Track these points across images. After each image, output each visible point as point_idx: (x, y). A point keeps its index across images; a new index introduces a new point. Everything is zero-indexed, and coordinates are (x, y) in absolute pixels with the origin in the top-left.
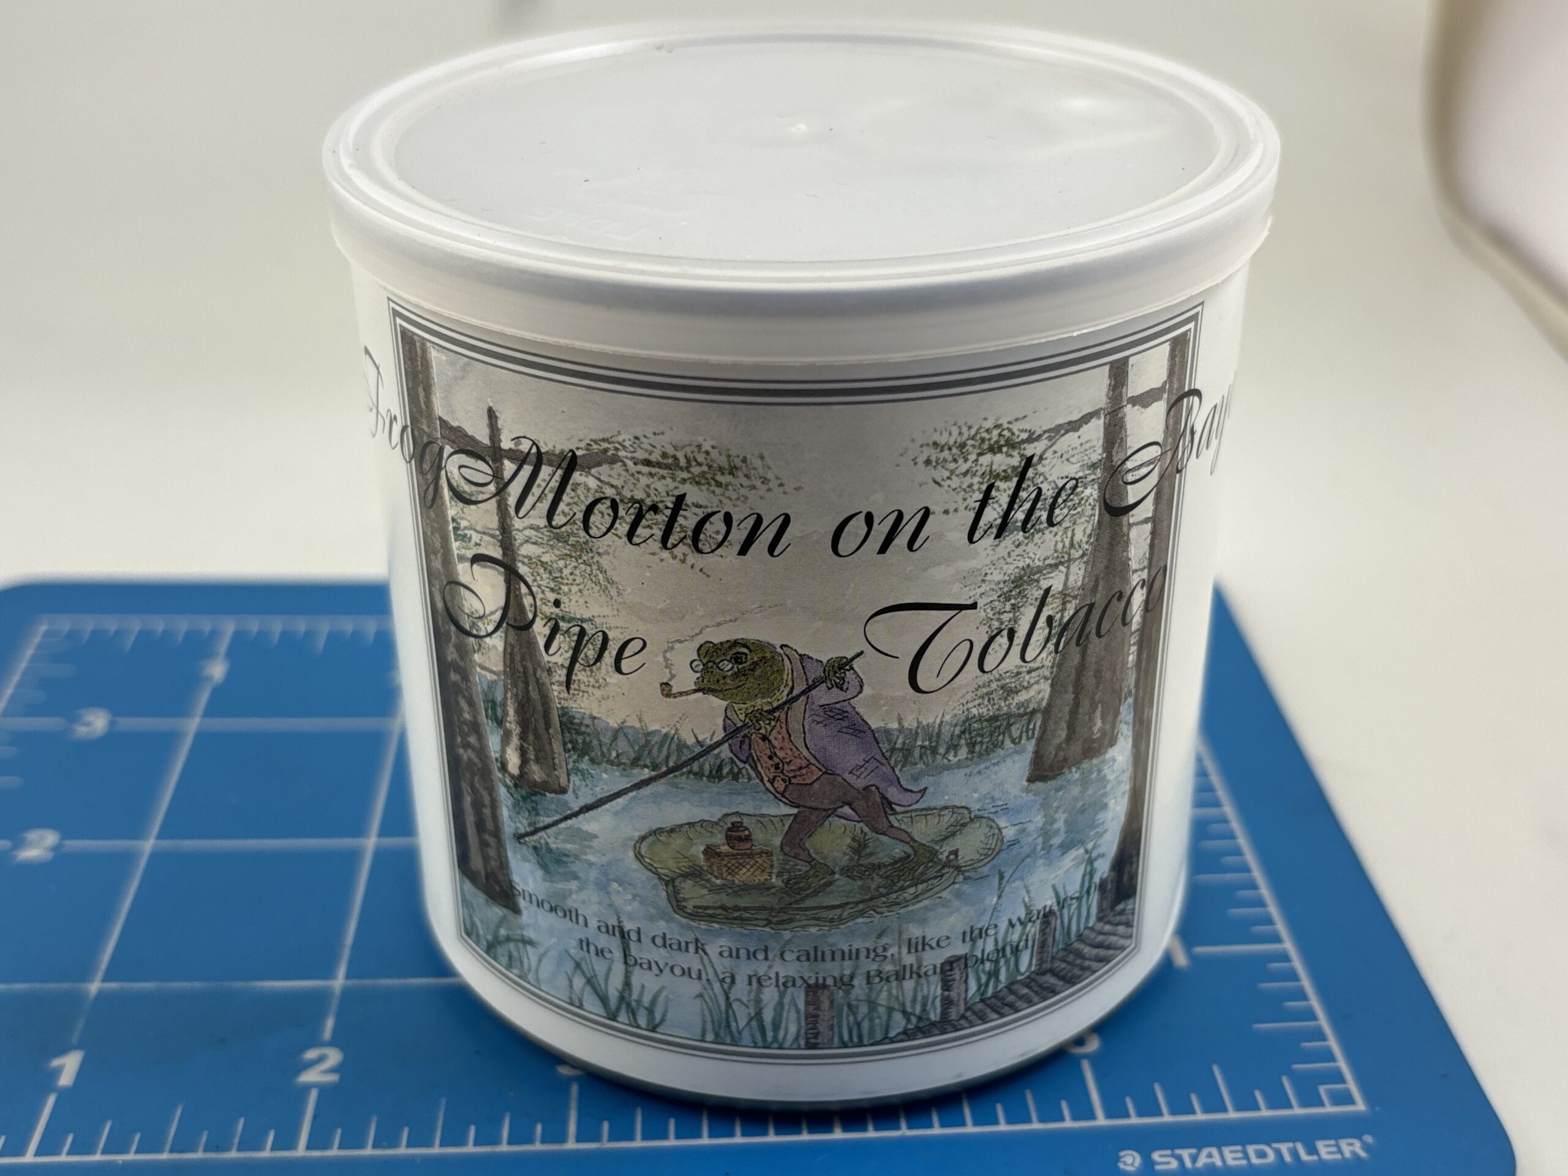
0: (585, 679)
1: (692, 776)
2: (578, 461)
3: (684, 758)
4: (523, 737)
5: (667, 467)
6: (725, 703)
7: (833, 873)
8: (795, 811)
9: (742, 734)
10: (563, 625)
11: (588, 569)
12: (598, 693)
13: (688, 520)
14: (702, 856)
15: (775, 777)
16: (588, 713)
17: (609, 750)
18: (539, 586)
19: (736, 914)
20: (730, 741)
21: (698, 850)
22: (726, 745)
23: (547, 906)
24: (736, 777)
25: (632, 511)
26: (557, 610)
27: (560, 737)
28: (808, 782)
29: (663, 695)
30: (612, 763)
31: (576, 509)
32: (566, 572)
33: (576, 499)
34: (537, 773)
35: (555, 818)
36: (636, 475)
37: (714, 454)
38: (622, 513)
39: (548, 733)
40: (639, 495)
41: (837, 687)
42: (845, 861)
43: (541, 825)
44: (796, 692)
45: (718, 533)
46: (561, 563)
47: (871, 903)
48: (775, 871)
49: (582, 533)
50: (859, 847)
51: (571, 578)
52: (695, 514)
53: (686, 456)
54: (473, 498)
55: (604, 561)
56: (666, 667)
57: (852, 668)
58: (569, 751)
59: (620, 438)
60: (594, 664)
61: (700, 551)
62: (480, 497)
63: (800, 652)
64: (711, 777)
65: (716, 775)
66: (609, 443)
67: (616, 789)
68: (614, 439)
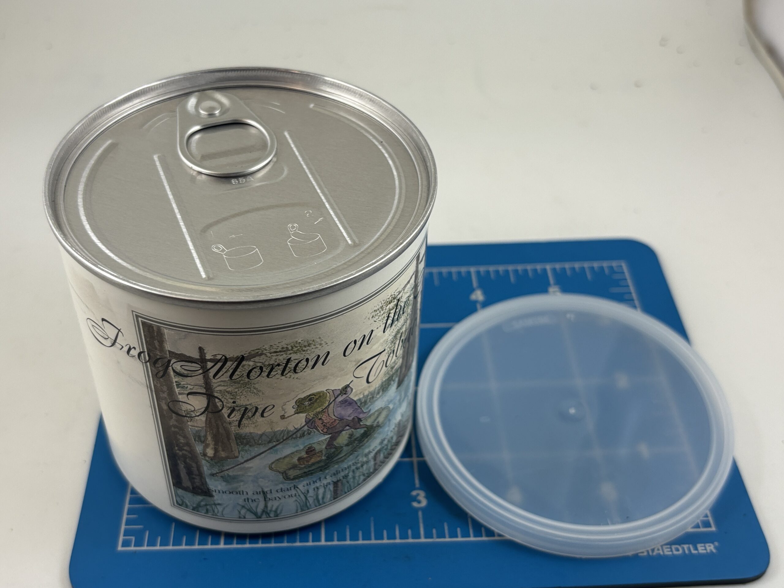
0: (248, 422)
1: (293, 439)
2: (245, 358)
3: (290, 435)
4: (216, 444)
5: (283, 351)
6: (305, 414)
7: (343, 447)
8: (330, 436)
9: (312, 421)
10: (237, 408)
11: (249, 390)
12: (253, 425)
13: (292, 365)
14: (297, 461)
15: (323, 429)
16: (248, 432)
17: (258, 441)
18: (225, 399)
19: (310, 472)
20: (308, 424)
21: (295, 460)
22: (306, 426)
23: (228, 492)
24: (309, 434)
25: (269, 368)
26: (234, 404)
27: (235, 442)
28: (335, 425)
29: (281, 419)
30: (259, 444)
31: (243, 372)
32: (238, 392)
33: (243, 370)
34: (223, 454)
35: (232, 466)
36: (271, 357)
37: (302, 342)
38: (264, 369)
39: (229, 441)
40: (271, 363)
41: (345, 394)
42: (345, 442)
43: (225, 469)
44: (331, 402)
45: (303, 365)
46: (236, 390)
47: (354, 450)
48: (323, 455)
49: (247, 380)
50: (351, 435)
51: (241, 394)
52: (295, 362)
53: (291, 346)
54: (190, 375)
55: (256, 386)
56: (283, 410)
57: (349, 386)
58: (239, 445)
59: (264, 348)
60: (252, 417)
61: (296, 373)
62: (193, 375)
63: (332, 389)
64: (300, 437)
65: (303, 435)
66: (259, 350)
67: (261, 452)
68: (261, 348)
